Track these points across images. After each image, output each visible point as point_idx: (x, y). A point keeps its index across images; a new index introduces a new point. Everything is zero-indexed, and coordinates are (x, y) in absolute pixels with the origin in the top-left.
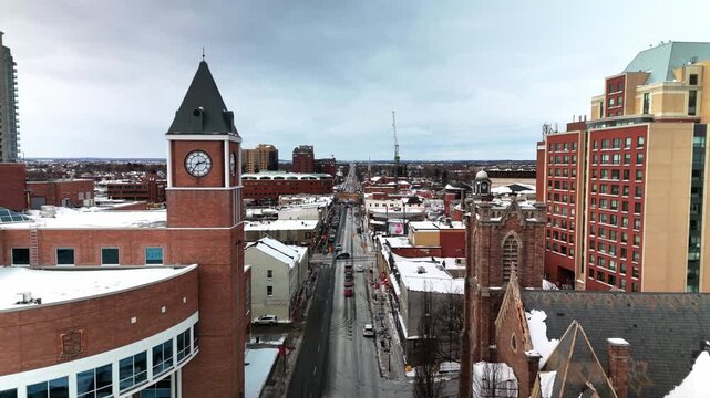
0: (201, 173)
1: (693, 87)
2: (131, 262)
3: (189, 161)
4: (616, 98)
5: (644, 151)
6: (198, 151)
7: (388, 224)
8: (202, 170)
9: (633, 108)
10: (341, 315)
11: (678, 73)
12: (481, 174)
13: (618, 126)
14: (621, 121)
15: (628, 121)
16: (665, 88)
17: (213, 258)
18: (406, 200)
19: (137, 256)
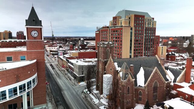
0: (35, 36)
1: (130, 20)
2: (16, 60)
3: (32, 33)
4: (115, 21)
5: (122, 33)
6: (34, 30)
7: (58, 53)
8: (36, 35)
9: (118, 24)
10: (55, 75)
11: (127, 17)
12: (82, 39)
13: (116, 28)
14: (117, 27)
15: (118, 26)
16: (125, 20)
17: (40, 58)
18: (58, 47)
19: (18, 58)
